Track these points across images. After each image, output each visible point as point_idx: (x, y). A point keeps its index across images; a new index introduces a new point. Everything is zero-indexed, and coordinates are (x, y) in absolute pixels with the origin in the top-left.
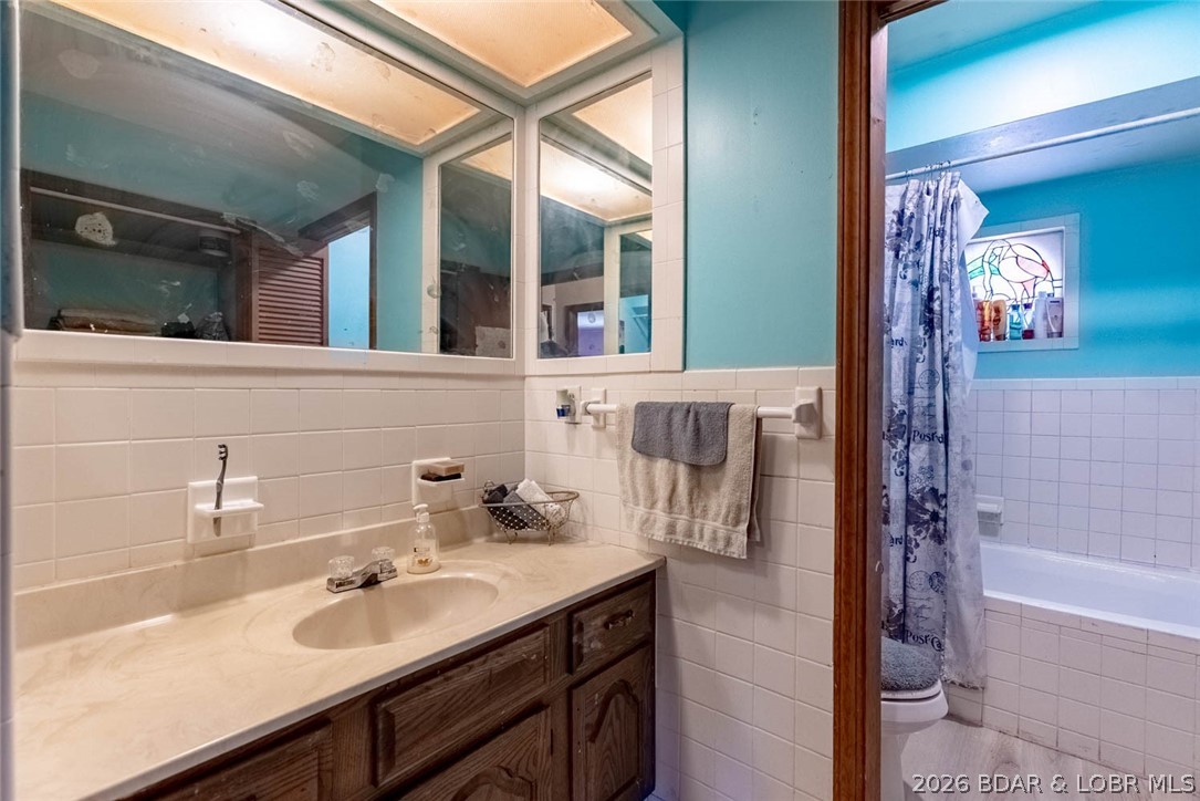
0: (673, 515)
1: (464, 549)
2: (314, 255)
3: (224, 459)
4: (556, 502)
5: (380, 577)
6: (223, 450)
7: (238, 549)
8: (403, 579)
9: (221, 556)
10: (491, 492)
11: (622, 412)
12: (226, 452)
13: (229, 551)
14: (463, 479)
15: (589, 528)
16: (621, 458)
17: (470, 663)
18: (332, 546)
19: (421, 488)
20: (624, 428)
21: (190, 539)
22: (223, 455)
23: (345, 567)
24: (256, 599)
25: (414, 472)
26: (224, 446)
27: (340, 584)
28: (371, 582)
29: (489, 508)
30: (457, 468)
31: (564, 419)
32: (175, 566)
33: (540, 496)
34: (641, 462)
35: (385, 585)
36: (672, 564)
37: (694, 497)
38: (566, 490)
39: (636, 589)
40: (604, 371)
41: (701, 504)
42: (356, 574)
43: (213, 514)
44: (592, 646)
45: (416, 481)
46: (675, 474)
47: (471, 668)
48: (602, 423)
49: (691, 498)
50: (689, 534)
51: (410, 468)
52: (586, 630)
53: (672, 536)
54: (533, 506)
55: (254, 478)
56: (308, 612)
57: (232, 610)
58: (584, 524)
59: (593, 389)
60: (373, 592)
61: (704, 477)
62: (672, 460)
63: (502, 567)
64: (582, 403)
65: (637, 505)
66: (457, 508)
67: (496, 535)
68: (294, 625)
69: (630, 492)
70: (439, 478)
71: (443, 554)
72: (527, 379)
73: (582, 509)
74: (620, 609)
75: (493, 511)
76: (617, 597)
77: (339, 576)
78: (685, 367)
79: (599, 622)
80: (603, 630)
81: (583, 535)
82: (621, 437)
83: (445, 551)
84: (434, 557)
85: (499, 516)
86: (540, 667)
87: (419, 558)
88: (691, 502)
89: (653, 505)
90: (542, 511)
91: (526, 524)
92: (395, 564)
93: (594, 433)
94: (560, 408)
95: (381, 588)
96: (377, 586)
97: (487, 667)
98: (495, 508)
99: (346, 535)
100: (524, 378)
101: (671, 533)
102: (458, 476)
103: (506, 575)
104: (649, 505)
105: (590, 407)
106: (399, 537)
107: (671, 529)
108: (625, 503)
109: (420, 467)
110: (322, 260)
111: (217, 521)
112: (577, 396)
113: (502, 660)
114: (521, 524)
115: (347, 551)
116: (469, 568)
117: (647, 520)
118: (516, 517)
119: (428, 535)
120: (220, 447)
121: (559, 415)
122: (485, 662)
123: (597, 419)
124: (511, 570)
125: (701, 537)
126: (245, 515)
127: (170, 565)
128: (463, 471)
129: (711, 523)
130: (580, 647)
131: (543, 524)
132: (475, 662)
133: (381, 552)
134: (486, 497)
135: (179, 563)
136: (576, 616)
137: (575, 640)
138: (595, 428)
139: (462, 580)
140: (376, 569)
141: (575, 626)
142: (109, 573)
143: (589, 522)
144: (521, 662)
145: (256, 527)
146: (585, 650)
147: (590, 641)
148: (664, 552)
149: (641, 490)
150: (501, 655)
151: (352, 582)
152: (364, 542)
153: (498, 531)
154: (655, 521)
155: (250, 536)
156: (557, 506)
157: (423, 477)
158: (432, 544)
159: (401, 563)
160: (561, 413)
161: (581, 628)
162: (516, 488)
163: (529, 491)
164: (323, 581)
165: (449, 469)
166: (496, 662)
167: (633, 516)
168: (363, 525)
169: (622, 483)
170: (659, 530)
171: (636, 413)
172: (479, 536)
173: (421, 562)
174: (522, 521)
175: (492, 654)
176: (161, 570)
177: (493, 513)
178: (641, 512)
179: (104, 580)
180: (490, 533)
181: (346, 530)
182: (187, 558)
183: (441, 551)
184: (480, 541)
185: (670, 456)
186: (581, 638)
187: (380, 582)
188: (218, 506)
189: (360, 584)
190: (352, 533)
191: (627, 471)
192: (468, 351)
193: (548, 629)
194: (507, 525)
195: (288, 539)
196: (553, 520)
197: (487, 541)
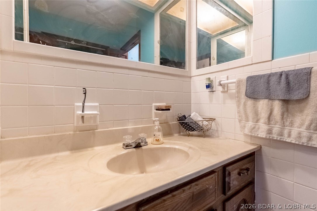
0: (271, 125)
1: (171, 137)
2: (124, 55)
3: (85, 93)
4: (207, 121)
5: (142, 144)
6: (84, 90)
7: (92, 130)
8: (150, 146)
9: (85, 132)
10: (180, 118)
11: (239, 82)
12: (86, 91)
13: (89, 130)
14: (171, 111)
15: (220, 132)
16: (239, 102)
17: (184, 188)
18: (125, 132)
19: (155, 113)
20: (240, 89)
21: (75, 125)
22: (84, 92)
23: (129, 140)
24: (98, 149)
25: (153, 108)
26: (85, 89)
27: (127, 146)
28: (138, 146)
29: (180, 123)
30: (169, 106)
31: (208, 90)
32: (70, 134)
33: (200, 119)
34: (250, 102)
35: (143, 147)
36: (265, 149)
37: (285, 116)
38: (209, 117)
39: (249, 158)
40: (227, 68)
41: (289, 120)
42: (133, 143)
43: (81, 114)
44: (234, 183)
45: (154, 111)
46: (272, 106)
47: (184, 191)
48: (226, 89)
49: (283, 117)
50: (281, 134)
51: (152, 106)
52: (232, 175)
53: (271, 135)
54: (197, 122)
55: (97, 104)
56: (114, 156)
57: (89, 152)
58: (217, 131)
59: (221, 77)
60: (139, 150)
61: (290, 106)
62: (270, 99)
63: (187, 144)
64: (218, 81)
65: (247, 121)
66: (168, 123)
67: (182, 133)
68: (108, 160)
69: (244, 116)
70: (163, 110)
71: (164, 138)
72: (192, 78)
73: (216, 125)
74: (244, 167)
75: (182, 124)
76: (242, 161)
77: (126, 143)
78: (273, 58)
79: (236, 172)
80: (238, 176)
81: (216, 135)
82: (238, 92)
83: (165, 137)
84: (161, 139)
85: (184, 126)
86: (214, 192)
87: (156, 139)
88: (282, 118)
89: (257, 121)
90: (201, 124)
91: (194, 129)
92: (147, 140)
93: (221, 95)
94: (207, 85)
95: (142, 149)
96: (140, 148)
97: (191, 190)
98: (182, 122)
99: (130, 128)
100: (191, 77)
101: (269, 134)
102: (169, 110)
103: (190, 148)
104: (255, 120)
105: (221, 82)
106: (148, 131)
107: (270, 132)
108: (240, 121)
109: (155, 106)
110: (126, 56)
111: (83, 117)
112: (214, 80)
113: (198, 188)
114: (193, 130)
115: (130, 134)
116: (175, 144)
117: (254, 128)
118: (191, 126)
119: (159, 130)
120: (84, 89)
121: (207, 88)
122: (190, 188)
123: (224, 88)
124: (192, 146)
125: (289, 136)
126: (94, 117)
127: (68, 133)
128: (171, 108)
129: (296, 129)
130: (229, 183)
131: (202, 130)
132: (186, 188)
133: (142, 135)
134: (178, 119)
135: (72, 133)
136: (227, 168)
137: (227, 179)
138: (222, 92)
139: (172, 148)
140: (140, 141)
141: (227, 173)
142: (47, 134)
143: (220, 129)
144: (205, 189)
145: (98, 123)
146: (231, 185)
147: (233, 181)
148: (260, 142)
149: (251, 115)
150: (197, 185)
151: (131, 146)
152: (136, 131)
153: (183, 132)
154: (259, 128)
155: (96, 125)
156: (207, 123)
157: (157, 110)
158: (160, 134)
159: (149, 140)
160: (208, 87)
161: (229, 174)
162: (190, 116)
163: (195, 116)
164: (121, 144)
165: (166, 107)
166: (195, 188)
167: (245, 126)
168: (136, 126)
169: (239, 112)
170: (261, 132)
171: (247, 81)
172: (176, 133)
173: (156, 140)
174: (193, 128)
175: (193, 184)
176: (65, 135)
177: (182, 125)
178: (250, 125)
179: (45, 136)
180: (179, 133)
181: (130, 127)
182: (74, 131)
183: (164, 137)
184: (176, 135)
185: (269, 98)
186: (230, 178)
187: (142, 146)
188: (83, 111)
189: (134, 147)
190: (132, 128)
191: (242, 107)
192: (172, 65)
193: (216, 174)
194: (187, 129)
195: (109, 128)
196: (205, 128)
197: (179, 135)
